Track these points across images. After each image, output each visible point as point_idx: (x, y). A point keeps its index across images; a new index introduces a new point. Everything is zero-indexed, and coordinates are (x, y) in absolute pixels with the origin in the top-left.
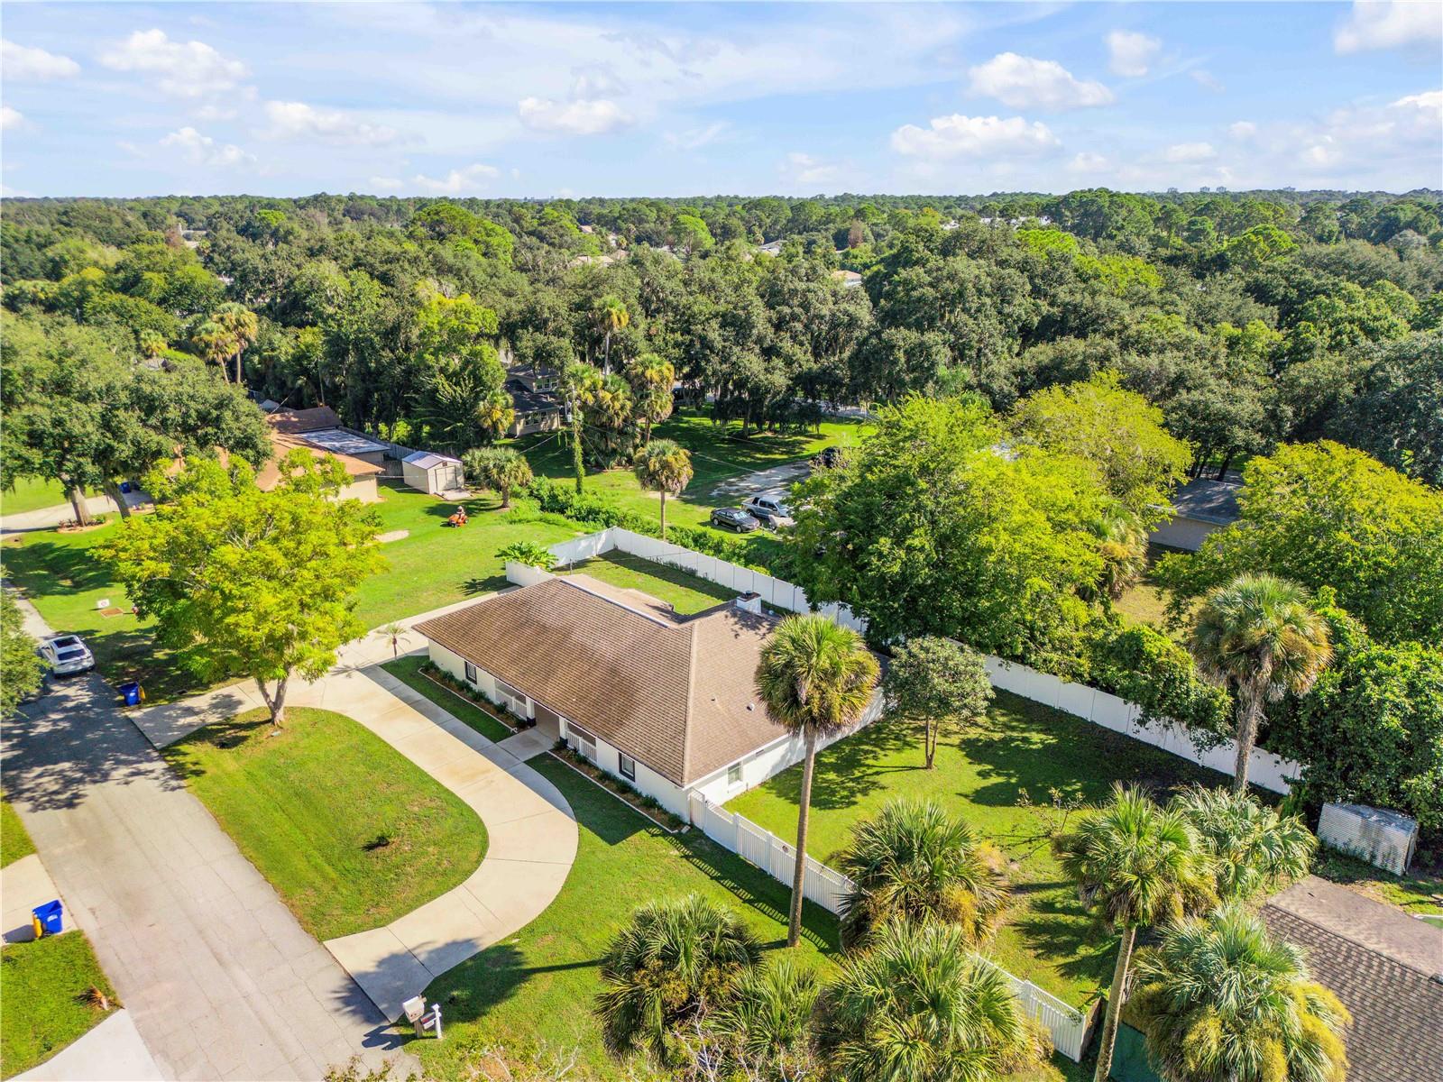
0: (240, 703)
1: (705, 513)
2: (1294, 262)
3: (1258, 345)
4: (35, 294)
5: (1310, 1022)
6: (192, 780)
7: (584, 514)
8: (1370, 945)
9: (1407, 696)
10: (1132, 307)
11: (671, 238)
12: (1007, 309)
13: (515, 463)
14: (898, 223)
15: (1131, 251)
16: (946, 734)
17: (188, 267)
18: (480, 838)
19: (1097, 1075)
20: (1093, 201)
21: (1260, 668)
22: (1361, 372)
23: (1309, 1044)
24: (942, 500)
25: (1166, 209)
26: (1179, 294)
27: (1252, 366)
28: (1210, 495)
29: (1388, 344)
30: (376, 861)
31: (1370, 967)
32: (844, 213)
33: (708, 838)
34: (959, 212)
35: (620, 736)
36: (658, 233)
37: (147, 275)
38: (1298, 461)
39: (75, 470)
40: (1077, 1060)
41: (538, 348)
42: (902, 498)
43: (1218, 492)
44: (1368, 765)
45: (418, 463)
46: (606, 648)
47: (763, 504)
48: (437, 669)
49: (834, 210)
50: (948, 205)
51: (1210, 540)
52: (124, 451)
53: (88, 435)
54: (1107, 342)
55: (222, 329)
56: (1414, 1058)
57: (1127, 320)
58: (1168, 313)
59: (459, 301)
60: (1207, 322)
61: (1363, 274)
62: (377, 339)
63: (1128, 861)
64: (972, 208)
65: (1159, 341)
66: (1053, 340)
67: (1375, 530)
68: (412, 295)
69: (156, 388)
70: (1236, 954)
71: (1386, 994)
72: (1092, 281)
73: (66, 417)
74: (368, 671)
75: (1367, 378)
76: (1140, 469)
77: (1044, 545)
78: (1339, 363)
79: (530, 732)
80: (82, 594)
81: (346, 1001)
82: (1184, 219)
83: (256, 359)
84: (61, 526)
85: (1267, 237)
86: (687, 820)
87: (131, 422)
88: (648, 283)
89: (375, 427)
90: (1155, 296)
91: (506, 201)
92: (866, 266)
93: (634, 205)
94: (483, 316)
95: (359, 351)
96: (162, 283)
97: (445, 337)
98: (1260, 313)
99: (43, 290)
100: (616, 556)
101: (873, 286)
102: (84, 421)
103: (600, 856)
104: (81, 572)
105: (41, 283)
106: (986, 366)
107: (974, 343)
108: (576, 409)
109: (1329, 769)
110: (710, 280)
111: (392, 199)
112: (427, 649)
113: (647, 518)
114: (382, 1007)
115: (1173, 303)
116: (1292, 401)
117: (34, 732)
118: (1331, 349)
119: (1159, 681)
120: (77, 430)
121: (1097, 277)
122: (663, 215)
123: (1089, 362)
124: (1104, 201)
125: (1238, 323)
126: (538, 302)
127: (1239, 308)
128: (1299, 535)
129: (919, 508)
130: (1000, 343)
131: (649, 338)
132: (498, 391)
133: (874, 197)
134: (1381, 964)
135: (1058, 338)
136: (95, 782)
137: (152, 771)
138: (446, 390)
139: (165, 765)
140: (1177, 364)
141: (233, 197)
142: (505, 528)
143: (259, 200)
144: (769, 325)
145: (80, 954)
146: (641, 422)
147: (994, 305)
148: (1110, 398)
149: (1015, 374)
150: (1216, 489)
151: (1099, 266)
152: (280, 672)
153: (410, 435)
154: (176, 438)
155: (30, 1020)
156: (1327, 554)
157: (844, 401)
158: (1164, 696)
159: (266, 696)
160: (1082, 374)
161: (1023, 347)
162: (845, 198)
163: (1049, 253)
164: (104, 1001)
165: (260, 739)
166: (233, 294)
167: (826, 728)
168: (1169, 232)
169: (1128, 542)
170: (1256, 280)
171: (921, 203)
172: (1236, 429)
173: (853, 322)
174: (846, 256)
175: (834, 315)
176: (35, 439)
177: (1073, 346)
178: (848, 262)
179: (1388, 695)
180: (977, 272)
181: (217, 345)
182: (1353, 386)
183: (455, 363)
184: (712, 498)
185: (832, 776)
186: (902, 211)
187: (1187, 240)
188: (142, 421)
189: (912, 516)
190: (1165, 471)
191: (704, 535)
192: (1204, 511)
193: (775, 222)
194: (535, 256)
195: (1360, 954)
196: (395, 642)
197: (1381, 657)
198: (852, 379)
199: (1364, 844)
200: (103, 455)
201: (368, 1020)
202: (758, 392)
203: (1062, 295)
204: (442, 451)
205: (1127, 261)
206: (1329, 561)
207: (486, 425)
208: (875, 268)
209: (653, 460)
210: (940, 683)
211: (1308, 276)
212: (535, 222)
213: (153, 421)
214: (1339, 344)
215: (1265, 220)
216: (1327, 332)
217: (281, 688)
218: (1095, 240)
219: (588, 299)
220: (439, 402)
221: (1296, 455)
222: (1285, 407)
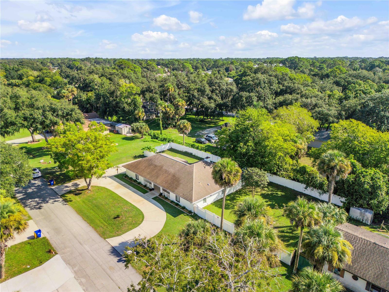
0: (79, 185)
1: (194, 139)
2: (346, 76)
3: (336, 96)
4: (15, 83)
5: (343, 248)
6: (70, 202)
7: (163, 139)
8: (360, 236)
9: (371, 180)
10: (304, 87)
11: (182, 69)
12: (272, 87)
13: (145, 126)
14: (242, 66)
15: (303, 72)
16: (257, 192)
17: (56, 76)
18: (142, 216)
19: (295, 267)
20: (294, 60)
21: (334, 172)
22: (362, 103)
23: (343, 253)
24: (256, 133)
25: (313, 62)
26: (316, 84)
27: (334, 102)
28: (324, 135)
29: (369, 96)
30: (117, 221)
31: (360, 241)
32: (228, 63)
33: (198, 216)
34: (258, 62)
35: (176, 191)
36: (178, 68)
37: (46, 78)
38: (345, 124)
39: (35, 127)
40: (290, 265)
41: (151, 97)
42: (246, 133)
43: (325, 134)
44: (361, 197)
45: (120, 126)
46: (172, 170)
47: (209, 137)
48: (128, 177)
49: (225, 62)
50: (255, 61)
51: (323, 144)
52: (48, 122)
53: (39, 118)
54: (297, 96)
55: (68, 92)
56: (369, 261)
57: (302, 90)
58: (313, 88)
59: (130, 85)
60: (323, 91)
61: (364, 79)
62: (108, 95)
63: (301, 213)
64: (262, 61)
65: (311, 95)
66: (284, 95)
67: (364, 141)
68: (118, 83)
69: (56, 106)
70: (326, 233)
71: (363, 247)
72: (294, 80)
73: (33, 113)
74: (110, 177)
75: (363, 104)
76: (306, 127)
77: (281, 145)
78: (357, 101)
79: (153, 192)
80: (36, 159)
81: (112, 252)
82: (318, 64)
83: (76, 100)
84: (29, 142)
85: (340, 69)
86: (193, 212)
87: (49, 115)
88: (178, 81)
89: (108, 118)
90: (310, 84)
91: (137, 59)
92: (234, 77)
93: (172, 61)
94: (137, 89)
95: (104, 98)
96: (50, 81)
97: (127, 94)
98: (337, 88)
99: (18, 82)
100: (172, 150)
101: (236, 81)
102: (38, 115)
103: (172, 220)
104: (35, 153)
105: (17, 81)
106: (266, 102)
107: (263, 96)
108: (161, 113)
109: (352, 199)
110: (194, 80)
111: (107, 59)
112: (126, 172)
113: (179, 141)
114: (121, 254)
115: (314, 86)
116: (345, 111)
117: (28, 192)
118: (355, 98)
119: (310, 177)
120: (36, 117)
121: (295, 79)
122: (179, 63)
123: (293, 101)
124: (297, 60)
125: (331, 91)
126: (150, 85)
127: (332, 88)
128: (345, 142)
129: (250, 135)
130: (270, 96)
131: (179, 94)
132: (140, 108)
133: (236, 59)
134: (362, 240)
135: (285, 95)
136: (45, 203)
137: (59, 201)
138: (127, 108)
139: (62, 199)
140: (315, 101)
141: (64, 58)
142: (143, 143)
143: (72, 59)
144: (210, 91)
145: (46, 242)
146: (177, 116)
147: (268, 86)
148: (298, 110)
149: (274, 104)
150: (325, 133)
151: (295, 76)
152: (90, 176)
153: (117, 120)
154: (61, 119)
155: (36, 256)
156: (352, 147)
157: (229, 111)
158: (311, 181)
159: (86, 182)
160: (291, 104)
161: (276, 97)
162: (227, 59)
163: (282, 73)
164: (53, 252)
165: (85, 193)
166: (70, 83)
167: (229, 185)
168: (314, 68)
169: (303, 145)
170: (336, 80)
171: (248, 60)
172: (330, 117)
173: (232, 91)
174: (228, 74)
175: (227, 89)
176: (25, 119)
177: (288, 97)
178: (229, 76)
179: (366, 180)
180: (264, 78)
181: (66, 96)
182: (360, 107)
183: (129, 101)
184: (195, 136)
185: (229, 202)
186: (243, 62)
187: (318, 70)
188: (52, 115)
189: (249, 138)
190: (312, 128)
191: (194, 145)
192: (322, 138)
193: (209, 65)
194: (147, 74)
195: (357, 238)
196: (117, 170)
197: (365, 171)
198: (232, 105)
199: (360, 217)
200: (42, 123)
201: (118, 256)
202: (207, 108)
203: (286, 84)
204: (125, 124)
205: (303, 75)
206: (352, 149)
207: (137, 117)
208: (237, 77)
209: (181, 125)
210: (256, 178)
211: (350, 79)
212: (146, 65)
213: (55, 115)
214: (357, 96)
215: (340, 65)
216: (354, 93)
217: (90, 181)
218: (294, 70)
219: (163, 85)
220: (125, 111)
221: (344, 123)
222: (343, 112)
